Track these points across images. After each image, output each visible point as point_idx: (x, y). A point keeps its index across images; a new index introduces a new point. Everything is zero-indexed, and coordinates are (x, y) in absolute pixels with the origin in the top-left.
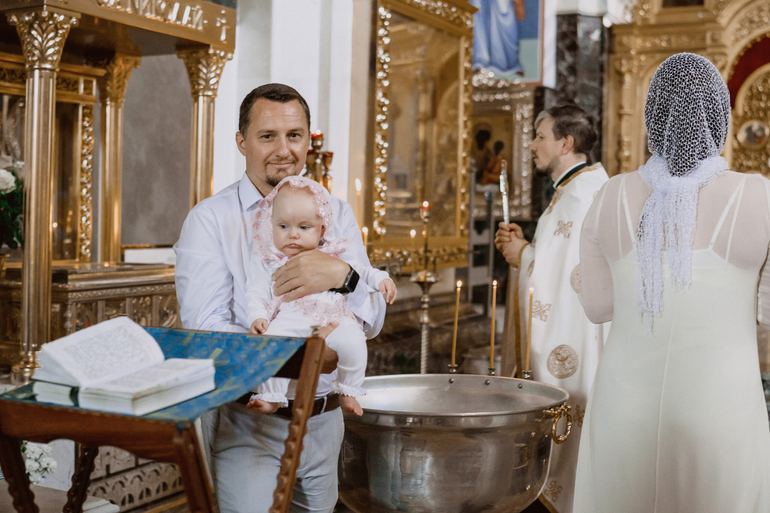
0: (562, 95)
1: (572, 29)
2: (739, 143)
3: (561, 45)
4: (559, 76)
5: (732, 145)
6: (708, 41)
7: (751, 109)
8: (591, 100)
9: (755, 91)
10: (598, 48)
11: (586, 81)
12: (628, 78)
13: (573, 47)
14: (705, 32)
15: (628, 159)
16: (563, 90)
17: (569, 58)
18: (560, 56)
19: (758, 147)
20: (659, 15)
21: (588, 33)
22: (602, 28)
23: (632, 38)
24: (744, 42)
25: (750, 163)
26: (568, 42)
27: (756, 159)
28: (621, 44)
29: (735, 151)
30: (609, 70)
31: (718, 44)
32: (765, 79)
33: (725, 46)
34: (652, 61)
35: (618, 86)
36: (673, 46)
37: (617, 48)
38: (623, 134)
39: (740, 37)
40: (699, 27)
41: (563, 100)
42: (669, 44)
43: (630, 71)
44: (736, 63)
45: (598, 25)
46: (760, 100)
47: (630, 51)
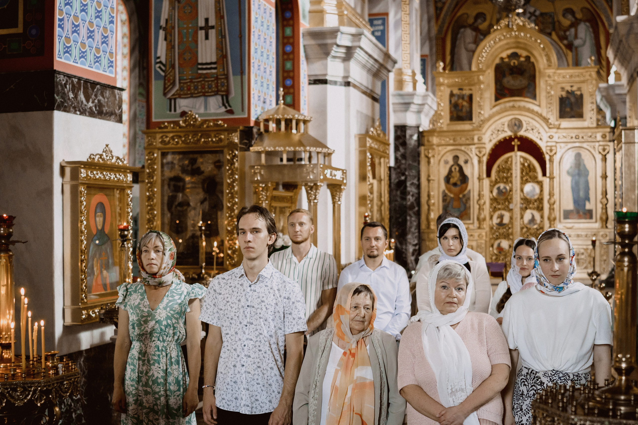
0: (399, 170)
1: (403, 134)
2: (493, 196)
3: (397, 143)
4: (396, 159)
5: (490, 197)
6: (476, 140)
7: (499, 177)
8: (414, 172)
9: (501, 167)
10: (416, 143)
11: (411, 162)
12: (432, 160)
13: (404, 144)
14: (474, 135)
15: (434, 204)
16: (399, 167)
17: (402, 150)
18: (396, 149)
19: (504, 198)
20: (448, 125)
21: (411, 136)
22: (419, 132)
23: (434, 138)
24: (494, 141)
25: (500, 206)
26: (401, 141)
27: (503, 204)
28: (428, 141)
29: (491, 199)
30: (422, 156)
31: (481, 142)
32: (506, 161)
33: (484, 144)
34: (445, 150)
35: (427, 164)
36: (457, 143)
37: (426, 143)
38: (430, 191)
39: (492, 139)
40: (471, 133)
41: (399, 173)
42: (454, 140)
43: (433, 156)
44: (491, 152)
45: (417, 131)
46: (504, 172)
47: (433, 145)
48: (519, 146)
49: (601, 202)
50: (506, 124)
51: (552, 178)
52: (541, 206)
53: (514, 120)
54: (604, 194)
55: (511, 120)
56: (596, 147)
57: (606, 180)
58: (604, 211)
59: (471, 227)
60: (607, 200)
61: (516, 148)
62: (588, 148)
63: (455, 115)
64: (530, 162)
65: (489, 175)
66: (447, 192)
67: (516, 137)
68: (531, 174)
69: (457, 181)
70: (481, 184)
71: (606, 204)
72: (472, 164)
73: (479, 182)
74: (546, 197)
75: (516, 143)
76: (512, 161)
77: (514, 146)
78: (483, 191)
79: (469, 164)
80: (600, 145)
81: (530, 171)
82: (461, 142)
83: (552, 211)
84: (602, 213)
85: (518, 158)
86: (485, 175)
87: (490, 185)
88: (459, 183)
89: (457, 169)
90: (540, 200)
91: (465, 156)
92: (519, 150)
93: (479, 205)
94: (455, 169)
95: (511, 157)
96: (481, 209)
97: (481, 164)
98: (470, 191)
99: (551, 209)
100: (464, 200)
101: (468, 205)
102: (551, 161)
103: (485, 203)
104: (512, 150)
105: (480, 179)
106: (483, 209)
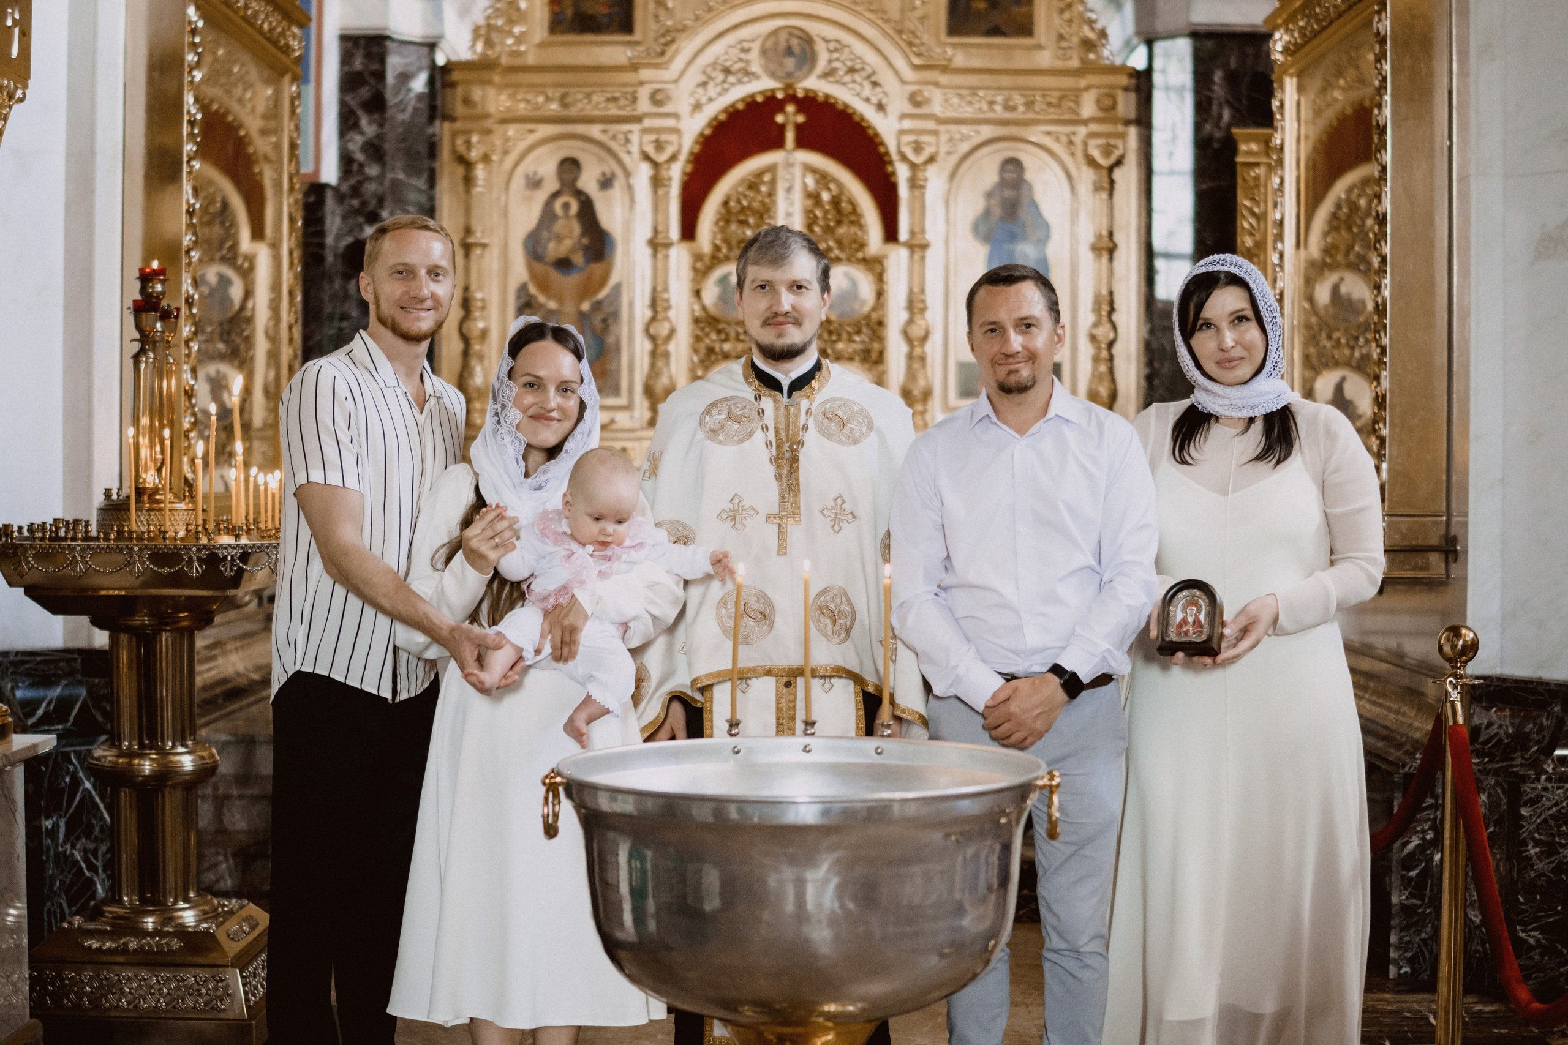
0: (354, 201)
1: (375, 67)
2: (704, 308)
3: (353, 102)
4: (346, 161)
5: (693, 311)
6: (644, 104)
7: (726, 241)
9: (732, 203)
10: (423, 106)
11: (401, 176)
12: (480, 172)
13: (377, 104)
14: (637, 84)
15: (484, 333)
16: (355, 191)
17: (368, 127)
18: (348, 122)
20: (543, 45)
21: (405, 77)
22: (433, 66)
23: (491, 92)
24: (712, 109)
25: (727, 347)
26: (365, 92)
27: (737, 338)
28: (467, 101)
29: (696, 321)
30: (445, 154)
31: (665, 109)
32: (753, 184)
33: (676, 116)
34: (531, 139)
35: (461, 188)
36: (573, 111)
37: (459, 109)
38: (473, 287)
39: (704, 100)
40: (628, 77)
41: (357, 212)
42: (564, 105)
43: (486, 158)
44: (697, 149)
45: (425, 62)
46: (743, 223)
47: (486, 116)
48: (799, 128)
49: (1093, 338)
50: (756, 47)
51: (917, 247)
52: (876, 346)
53: (783, 36)
54: (1105, 308)
55: (775, 32)
56: (1078, 140)
57: (1111, 259)
58: (1103, 368)
59: (623, 419)
60: (1114, 327)
61: (790, 136)
62: (1048, 141)
63: (569, 12)
64: (840, 186)
65: (689, 232)
66: (533, 290)
67: (792, 98)
68: (842, 231)
69: (573, 250)
70: (660, 264)
71: (1111, 345)
72: (630, 188)
73: (655, 255)
74: (896, 316)
75: (790, 117)
76: (773, 182)
77: (782, 128)
78: (666, 289)
79: (617, 191)
80: (1092, 135)
81: (839, 223)
82: (589, 111)
83: (916, 365)
84: (1096, 377)
85: (798, 171)
86: (674, 231)
87: (695, 269)
88: (578, 259)
89: (574, 207)
90: (875, 326)
91: (601, 160)
92: (802, 142)
93: (653, 338)
94: (566, 206)
95: (772, 169)
96: (659, 355)
97: (661, 192)
98: (618, 288)
99: (916, 360)
100: (597, 320)
101: (611, 340)
102: (915, 184)
103: (672, 332)
104: (776, 142)
105: (657, 245)
106: (667, 355)
